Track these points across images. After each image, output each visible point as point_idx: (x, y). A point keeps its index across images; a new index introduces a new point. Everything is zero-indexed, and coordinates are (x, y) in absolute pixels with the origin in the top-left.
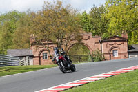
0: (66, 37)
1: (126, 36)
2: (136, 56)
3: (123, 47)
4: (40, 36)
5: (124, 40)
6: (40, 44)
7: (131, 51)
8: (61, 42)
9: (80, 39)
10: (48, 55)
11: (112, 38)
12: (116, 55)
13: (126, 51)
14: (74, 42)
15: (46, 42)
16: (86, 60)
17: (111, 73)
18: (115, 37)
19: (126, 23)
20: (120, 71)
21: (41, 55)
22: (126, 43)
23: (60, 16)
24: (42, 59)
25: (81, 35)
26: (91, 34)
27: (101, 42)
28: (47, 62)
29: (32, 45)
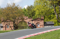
0: (17, 18)
1: (43, 18)
2: (47, 26)
3: (42, 23)
4: (5, 18)
5: (42, 20)
6: (6, 22)
7: (45, 24)
8: (15, 20)
9: (23, 19)
10: (9, 26)
11: (37, 19)
12: (39, 26)
13: (43, 24)
14: (21, 21)
15: (8, 21)
16: (26, 28)
17: (37, 34)
18: (38, 18)
19: (43, 13)
20: (40, 33)
21: (6, 26)
22: (43, 21)
23: (14, 10)
24: (6, 28)
25: (24, 17)
26: (28, 17)
27: (32, 21)
28: (8, 29)
29: (2, 22)
